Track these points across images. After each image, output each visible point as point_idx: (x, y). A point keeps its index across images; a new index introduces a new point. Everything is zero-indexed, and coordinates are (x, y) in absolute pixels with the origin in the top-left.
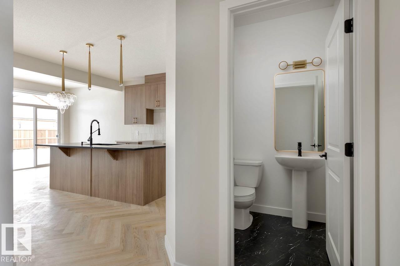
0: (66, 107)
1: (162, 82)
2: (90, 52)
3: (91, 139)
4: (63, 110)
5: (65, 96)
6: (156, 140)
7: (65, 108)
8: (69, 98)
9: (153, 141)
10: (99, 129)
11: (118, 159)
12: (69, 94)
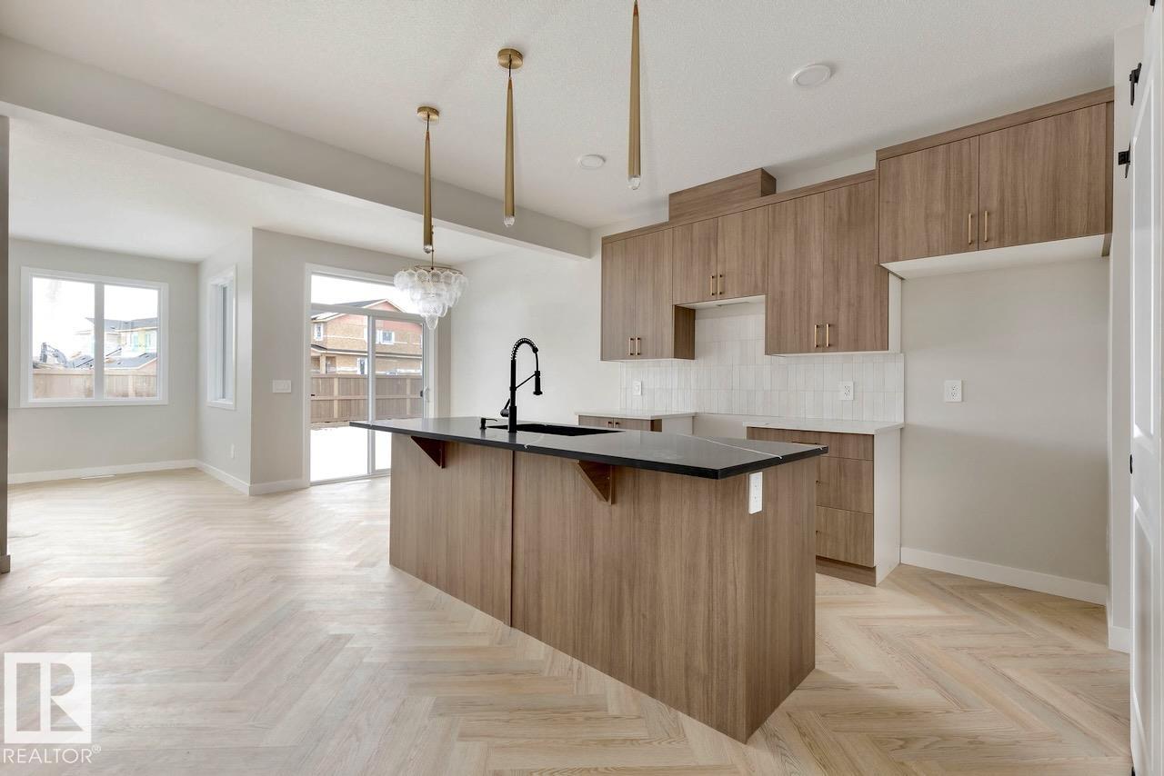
0: (441, 309)
1: (736, 205)
2: (510, 81)
3: (511, 411)
4: (432, 319)
5: (438, 276)
6: (702, 411)
7: (439, 315)
8: (448, 284)
9: (693, 417)
10: (537, 374)
11: (619, 498)
12: (448, 272)
